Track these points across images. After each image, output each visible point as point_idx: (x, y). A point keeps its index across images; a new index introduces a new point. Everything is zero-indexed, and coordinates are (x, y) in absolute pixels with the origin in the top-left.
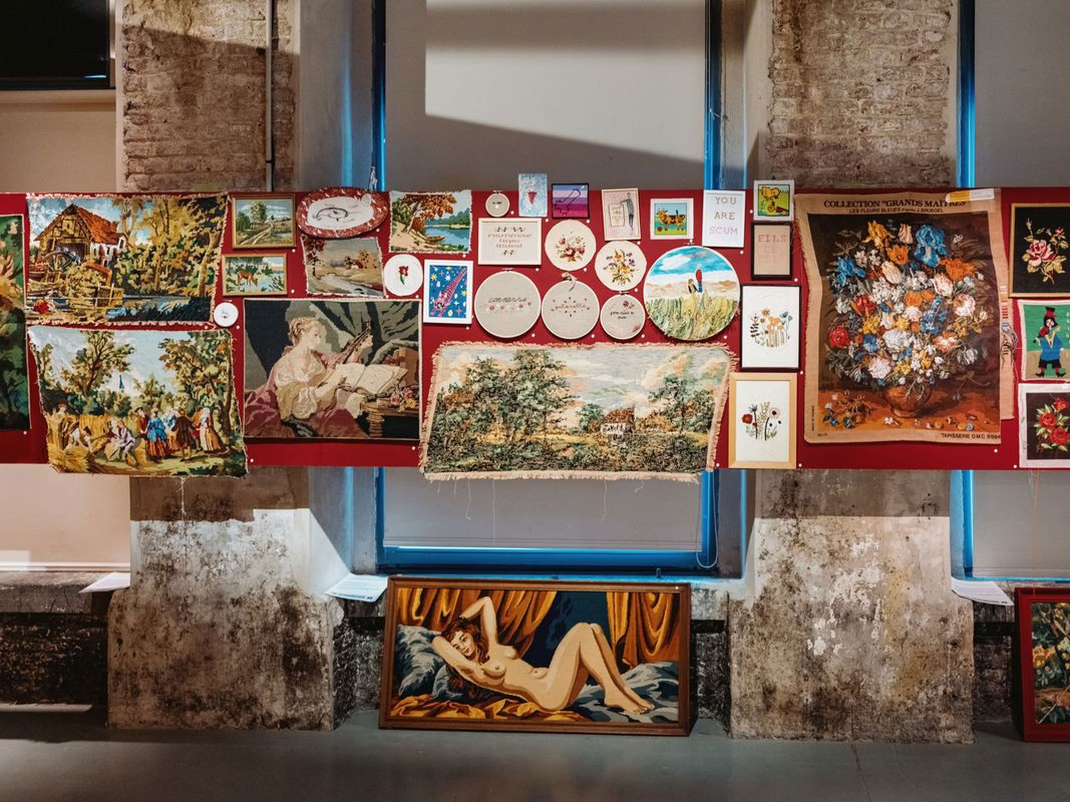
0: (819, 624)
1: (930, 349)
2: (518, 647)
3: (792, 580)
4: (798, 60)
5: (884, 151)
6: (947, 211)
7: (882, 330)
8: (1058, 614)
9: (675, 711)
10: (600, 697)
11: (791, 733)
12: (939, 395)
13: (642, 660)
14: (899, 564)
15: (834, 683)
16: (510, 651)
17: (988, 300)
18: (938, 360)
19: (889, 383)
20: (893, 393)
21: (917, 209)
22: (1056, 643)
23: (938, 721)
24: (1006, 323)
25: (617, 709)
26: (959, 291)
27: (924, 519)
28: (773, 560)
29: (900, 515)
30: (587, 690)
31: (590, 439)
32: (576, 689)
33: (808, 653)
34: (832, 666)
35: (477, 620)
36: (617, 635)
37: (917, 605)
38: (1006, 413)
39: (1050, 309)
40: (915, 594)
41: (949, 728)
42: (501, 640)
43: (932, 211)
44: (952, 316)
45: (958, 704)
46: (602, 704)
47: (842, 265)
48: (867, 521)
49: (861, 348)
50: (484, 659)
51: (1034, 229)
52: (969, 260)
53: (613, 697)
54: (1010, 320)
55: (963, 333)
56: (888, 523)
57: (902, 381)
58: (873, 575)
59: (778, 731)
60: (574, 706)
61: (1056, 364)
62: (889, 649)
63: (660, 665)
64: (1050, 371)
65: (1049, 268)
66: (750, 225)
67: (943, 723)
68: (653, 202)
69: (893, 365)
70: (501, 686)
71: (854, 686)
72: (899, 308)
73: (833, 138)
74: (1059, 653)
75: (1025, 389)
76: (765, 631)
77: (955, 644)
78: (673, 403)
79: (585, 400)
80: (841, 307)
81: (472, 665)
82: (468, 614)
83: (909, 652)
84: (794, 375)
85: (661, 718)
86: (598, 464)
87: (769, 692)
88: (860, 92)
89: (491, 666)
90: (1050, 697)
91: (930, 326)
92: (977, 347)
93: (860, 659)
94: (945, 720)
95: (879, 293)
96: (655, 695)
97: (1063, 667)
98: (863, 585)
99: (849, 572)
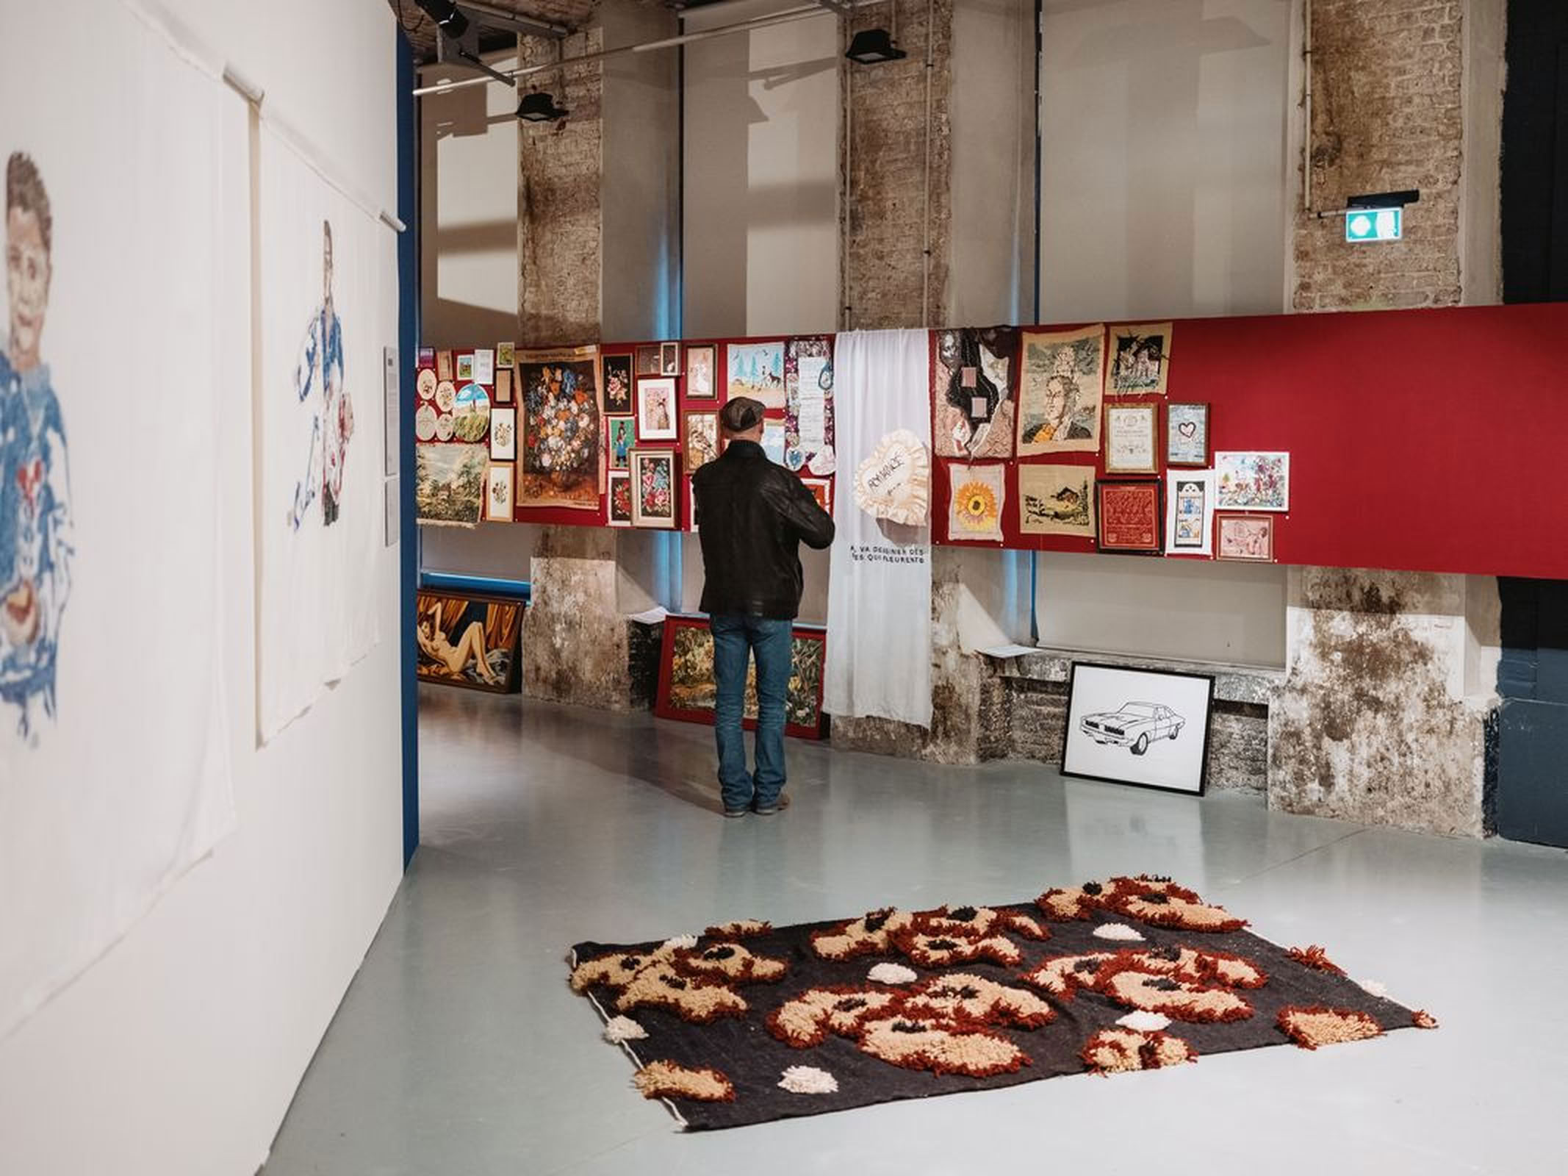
0: (558, 627)
1: (569, 448)
2: (447, 634)
3: (546, 598)
4: (535, 263)
5: (572, 320)
6: (577, 359)
7: (548, 436)
8: (689, 635)
9: (503, 679)
10: (475, 666)
11: (547, 697)
12: (573, 477)
13: (496, 647)
14: (592, 591)
15: (565, 667)
16: (443, 635)
17: (595, 418)
18: (573, 455)
19: (552, 470)
20: (554, 476)
21: (563, 359)
22: (686, 654)
23: (611, 697)
24: (603, 430)
25: (481, 675)
26: (581, 411)
27: (603, 562)
28: (538, 584)
29: (593, 559)
30: (471, 661)
31: (434, 500)
32: (466, 661)
33: (553, 646)
34: (564, 655)
35: (433, 615)
36: (488, 631)
37: (600, 618)
38: (602, 491)
39: (622, 423)
40: (599, 612)
41: (616, 702)
42: (441, 629)
43: (570, 360)
44: (578, 427)
45: (621, 687)
46: (475, 671)
47: (532, 395)
48: (578, 561)
49: (539, 448)
50: (432, 640)
51: (613, 370)
52: (585, 392)
53: (481, 668)
54: (604, 430)
55: (583, 438)
56: (588, 564)
57: (558, 468)
58: (581, 597)
59: (541, 695)
60: (464, 671)
61: (624, 458)
62: (589, 647)
63: (504, 650)
64: (622, 463)
65: (619, 397)
66: (496, 370)
67: (614, 698)
68: (459, 357)
69: (553, 457)
70: (436, 656)
71: (573, 669)
72: (554, 422)
73: (551, 313)
74: (686, 661)
75: (612, 474)
76: (535, 630)
77: (618, 646)
78: (466, 480)
79: (432, 478)
80: (532, 422)
81: (427, 642)
82: (430, 612)
83: (597, 649)
84: (512, 464)
85: (497, 682)
86: (438, 516)
87: (538, 669)
88: (561, 283)
89: (435, 644)
90: (677, 691)
91: (569, 434)
92: (589, 447)
93: (575, 653)
94: (615, 697)
95: (548, 413)
96: (498, 668)
97: (686, 671)
98: (576, 603)
99: (570, 594)
